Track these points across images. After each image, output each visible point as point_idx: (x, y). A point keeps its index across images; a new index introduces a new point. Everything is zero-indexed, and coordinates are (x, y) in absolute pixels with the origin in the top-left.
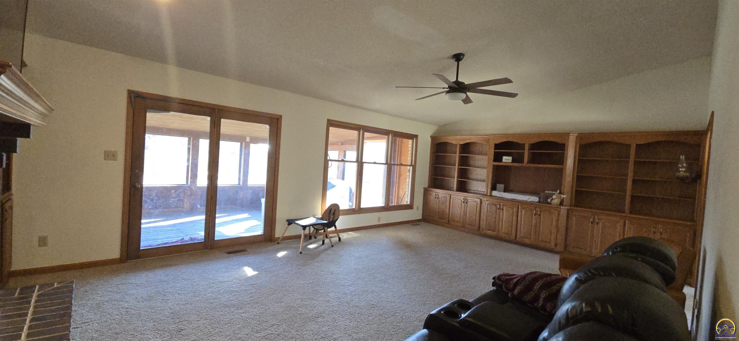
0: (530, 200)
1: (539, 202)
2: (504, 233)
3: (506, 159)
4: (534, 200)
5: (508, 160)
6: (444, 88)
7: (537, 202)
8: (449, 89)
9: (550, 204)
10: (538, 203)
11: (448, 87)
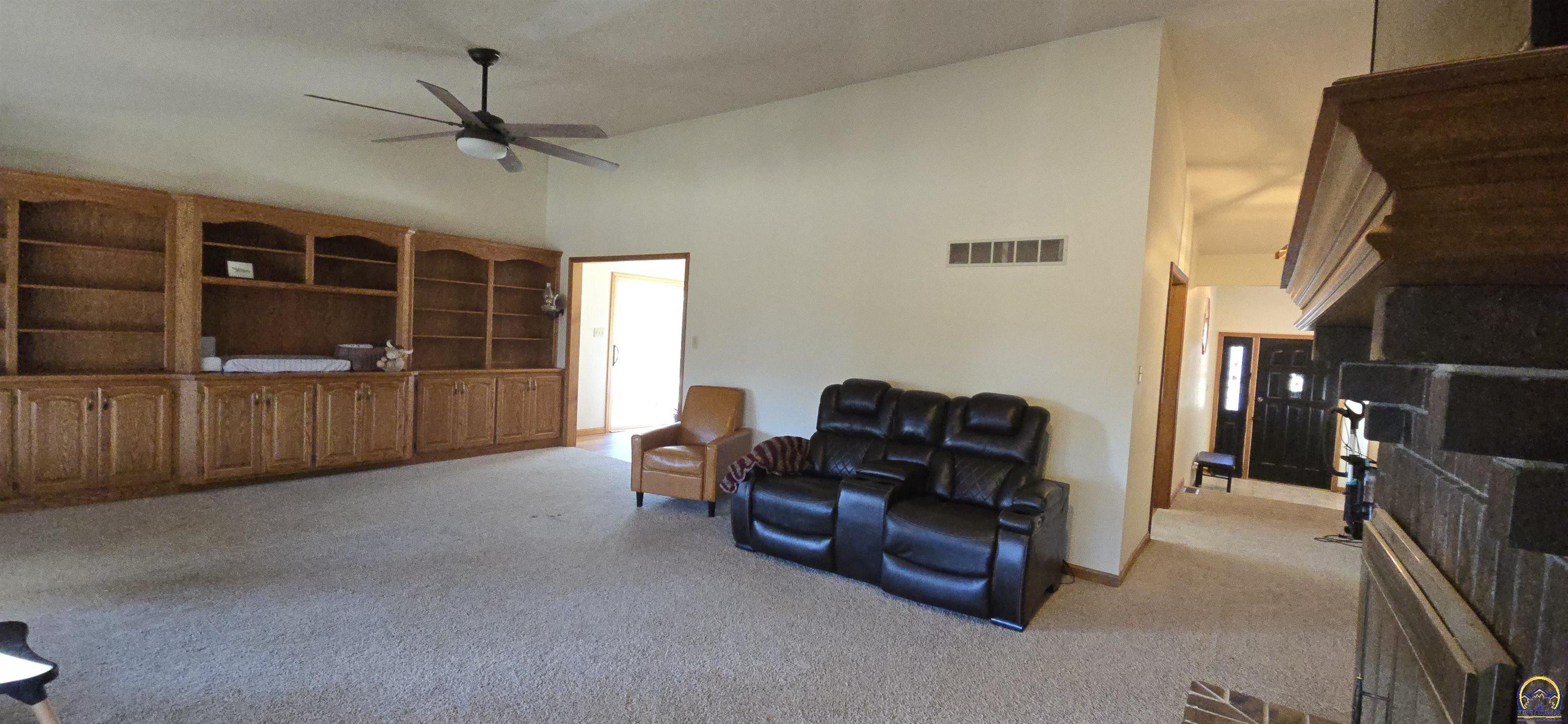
0: (332, 369)
1: (352, 370)
2: (277, 461)
3: (238, 270)
4: (342, 366)
5: (244, 271)
6: (451, 124)
7: (347, 371)
8: (463, 128)
9: (380, 370)
10: (349, 374)
11: (463, 122)
